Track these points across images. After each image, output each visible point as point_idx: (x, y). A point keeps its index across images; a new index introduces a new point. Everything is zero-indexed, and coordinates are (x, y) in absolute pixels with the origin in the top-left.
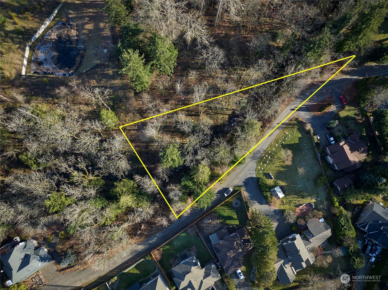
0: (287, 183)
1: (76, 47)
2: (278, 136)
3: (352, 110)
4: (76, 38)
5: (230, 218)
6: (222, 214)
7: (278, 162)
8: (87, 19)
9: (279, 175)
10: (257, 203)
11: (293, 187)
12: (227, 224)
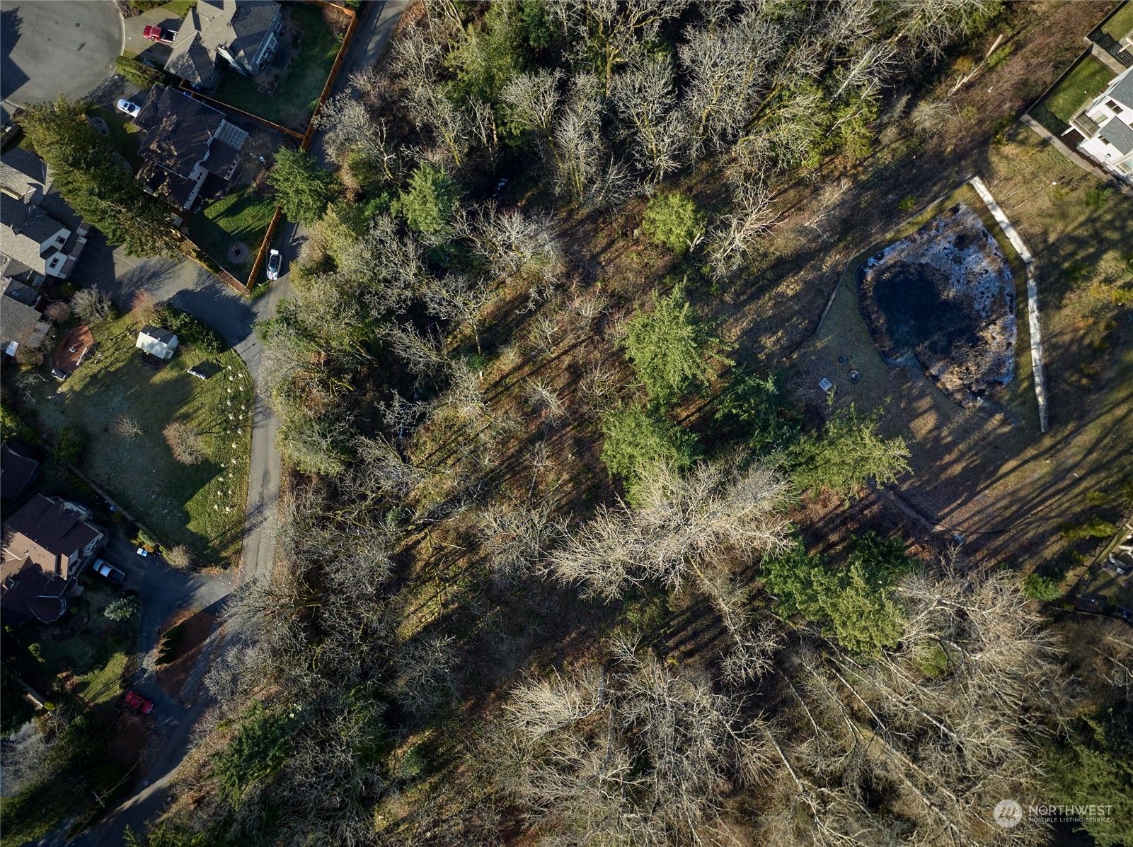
0: (152, 385)
1: (914, 347)
2: (245, 488)
3: (100, 693)
4: (934, 371)
5: (232, 211)
6: (257, 208)
7: (204, 420)
8: (949, 439)
9: (181, 391)
10: (191, 287)
11: (130, 388)
12: (231, 192)
